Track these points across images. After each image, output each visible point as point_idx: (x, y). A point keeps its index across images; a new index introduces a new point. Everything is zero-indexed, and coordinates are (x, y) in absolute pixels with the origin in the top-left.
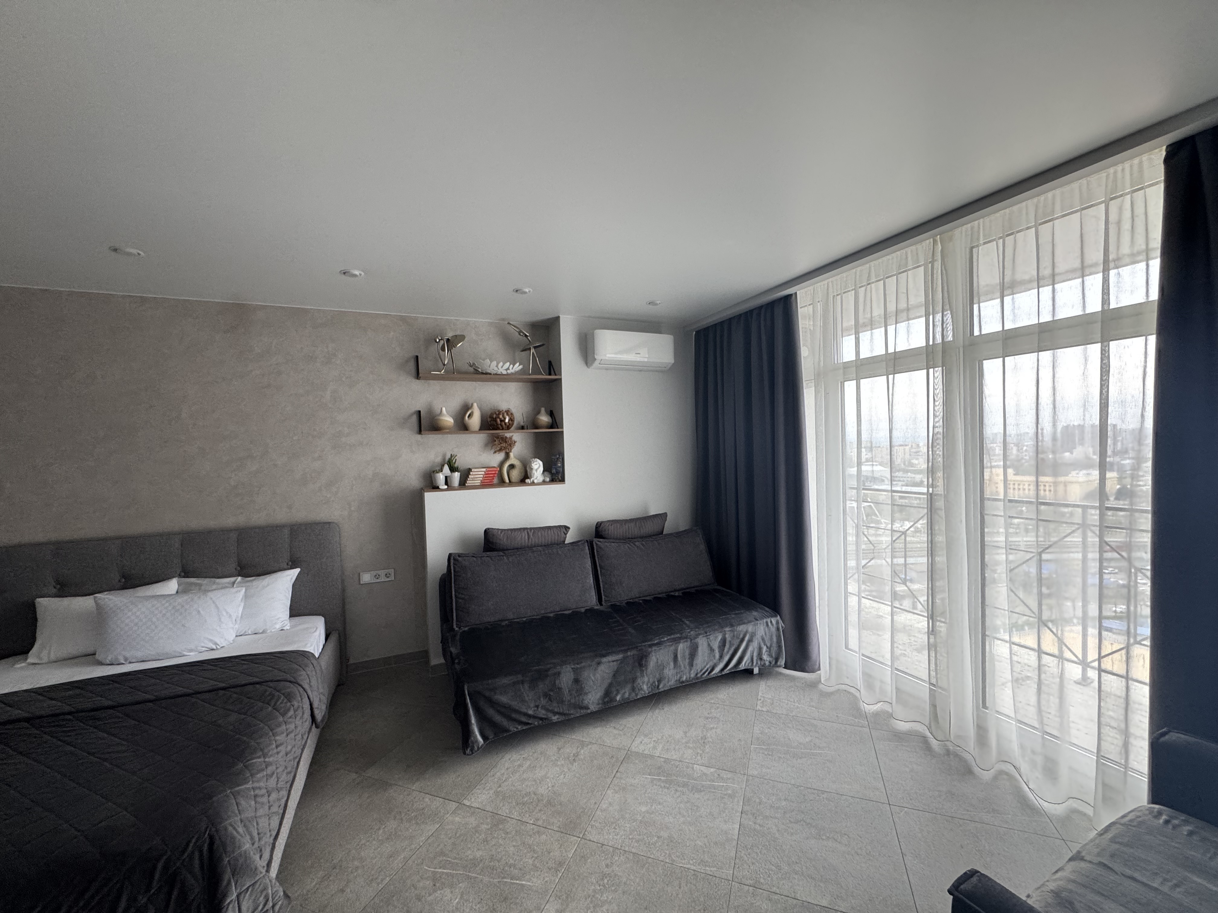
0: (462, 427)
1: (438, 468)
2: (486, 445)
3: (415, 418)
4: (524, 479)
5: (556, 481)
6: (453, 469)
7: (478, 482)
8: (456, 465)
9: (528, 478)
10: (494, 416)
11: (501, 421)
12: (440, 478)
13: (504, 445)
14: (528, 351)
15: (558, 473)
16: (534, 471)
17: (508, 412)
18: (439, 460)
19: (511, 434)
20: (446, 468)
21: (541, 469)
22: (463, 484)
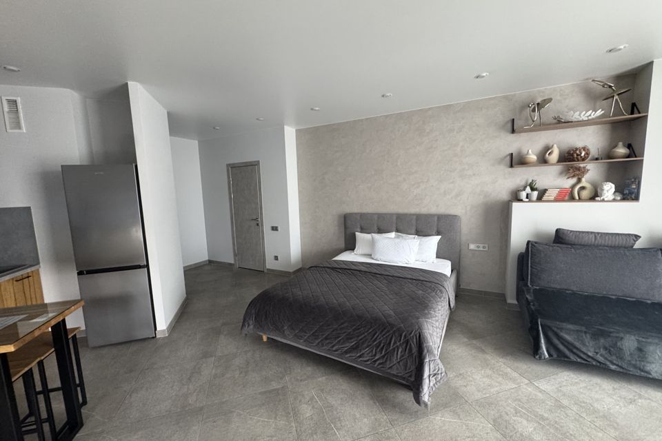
0: (543, 160)
1: (522, 189)
2: (561, 173)
3: (509, 158)
4: (595, 196)
5: (628, 200)
6: (533, 189)
7: (552, 198)
8: (535, 187)
9: (598, 196)
10: (572, 152)
11: (578, 155)
12: (523, 195)
13: (578, 172)
14: (612, 99)
15: (631, 193)
16: (605, 192)
17: (584, 149)
18: (523, 183)
19: (585, 165)
20: (528, 189)
21: (613, 190)
22: (540, 199)
